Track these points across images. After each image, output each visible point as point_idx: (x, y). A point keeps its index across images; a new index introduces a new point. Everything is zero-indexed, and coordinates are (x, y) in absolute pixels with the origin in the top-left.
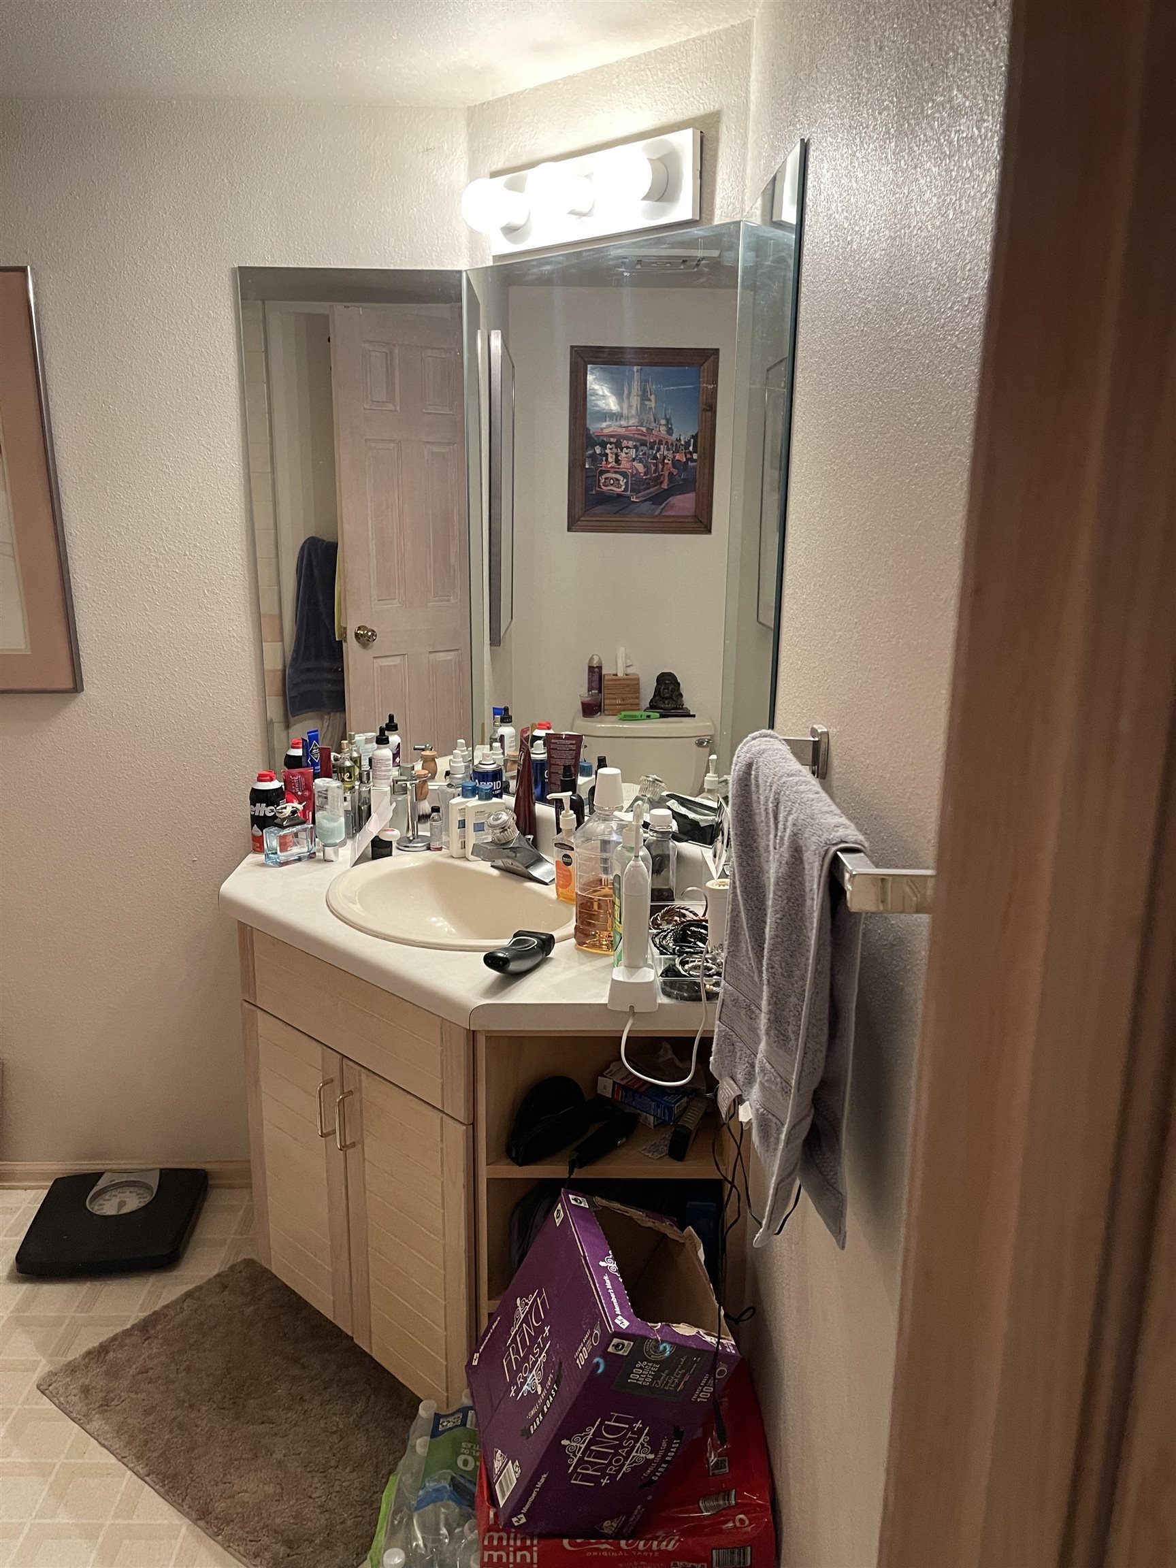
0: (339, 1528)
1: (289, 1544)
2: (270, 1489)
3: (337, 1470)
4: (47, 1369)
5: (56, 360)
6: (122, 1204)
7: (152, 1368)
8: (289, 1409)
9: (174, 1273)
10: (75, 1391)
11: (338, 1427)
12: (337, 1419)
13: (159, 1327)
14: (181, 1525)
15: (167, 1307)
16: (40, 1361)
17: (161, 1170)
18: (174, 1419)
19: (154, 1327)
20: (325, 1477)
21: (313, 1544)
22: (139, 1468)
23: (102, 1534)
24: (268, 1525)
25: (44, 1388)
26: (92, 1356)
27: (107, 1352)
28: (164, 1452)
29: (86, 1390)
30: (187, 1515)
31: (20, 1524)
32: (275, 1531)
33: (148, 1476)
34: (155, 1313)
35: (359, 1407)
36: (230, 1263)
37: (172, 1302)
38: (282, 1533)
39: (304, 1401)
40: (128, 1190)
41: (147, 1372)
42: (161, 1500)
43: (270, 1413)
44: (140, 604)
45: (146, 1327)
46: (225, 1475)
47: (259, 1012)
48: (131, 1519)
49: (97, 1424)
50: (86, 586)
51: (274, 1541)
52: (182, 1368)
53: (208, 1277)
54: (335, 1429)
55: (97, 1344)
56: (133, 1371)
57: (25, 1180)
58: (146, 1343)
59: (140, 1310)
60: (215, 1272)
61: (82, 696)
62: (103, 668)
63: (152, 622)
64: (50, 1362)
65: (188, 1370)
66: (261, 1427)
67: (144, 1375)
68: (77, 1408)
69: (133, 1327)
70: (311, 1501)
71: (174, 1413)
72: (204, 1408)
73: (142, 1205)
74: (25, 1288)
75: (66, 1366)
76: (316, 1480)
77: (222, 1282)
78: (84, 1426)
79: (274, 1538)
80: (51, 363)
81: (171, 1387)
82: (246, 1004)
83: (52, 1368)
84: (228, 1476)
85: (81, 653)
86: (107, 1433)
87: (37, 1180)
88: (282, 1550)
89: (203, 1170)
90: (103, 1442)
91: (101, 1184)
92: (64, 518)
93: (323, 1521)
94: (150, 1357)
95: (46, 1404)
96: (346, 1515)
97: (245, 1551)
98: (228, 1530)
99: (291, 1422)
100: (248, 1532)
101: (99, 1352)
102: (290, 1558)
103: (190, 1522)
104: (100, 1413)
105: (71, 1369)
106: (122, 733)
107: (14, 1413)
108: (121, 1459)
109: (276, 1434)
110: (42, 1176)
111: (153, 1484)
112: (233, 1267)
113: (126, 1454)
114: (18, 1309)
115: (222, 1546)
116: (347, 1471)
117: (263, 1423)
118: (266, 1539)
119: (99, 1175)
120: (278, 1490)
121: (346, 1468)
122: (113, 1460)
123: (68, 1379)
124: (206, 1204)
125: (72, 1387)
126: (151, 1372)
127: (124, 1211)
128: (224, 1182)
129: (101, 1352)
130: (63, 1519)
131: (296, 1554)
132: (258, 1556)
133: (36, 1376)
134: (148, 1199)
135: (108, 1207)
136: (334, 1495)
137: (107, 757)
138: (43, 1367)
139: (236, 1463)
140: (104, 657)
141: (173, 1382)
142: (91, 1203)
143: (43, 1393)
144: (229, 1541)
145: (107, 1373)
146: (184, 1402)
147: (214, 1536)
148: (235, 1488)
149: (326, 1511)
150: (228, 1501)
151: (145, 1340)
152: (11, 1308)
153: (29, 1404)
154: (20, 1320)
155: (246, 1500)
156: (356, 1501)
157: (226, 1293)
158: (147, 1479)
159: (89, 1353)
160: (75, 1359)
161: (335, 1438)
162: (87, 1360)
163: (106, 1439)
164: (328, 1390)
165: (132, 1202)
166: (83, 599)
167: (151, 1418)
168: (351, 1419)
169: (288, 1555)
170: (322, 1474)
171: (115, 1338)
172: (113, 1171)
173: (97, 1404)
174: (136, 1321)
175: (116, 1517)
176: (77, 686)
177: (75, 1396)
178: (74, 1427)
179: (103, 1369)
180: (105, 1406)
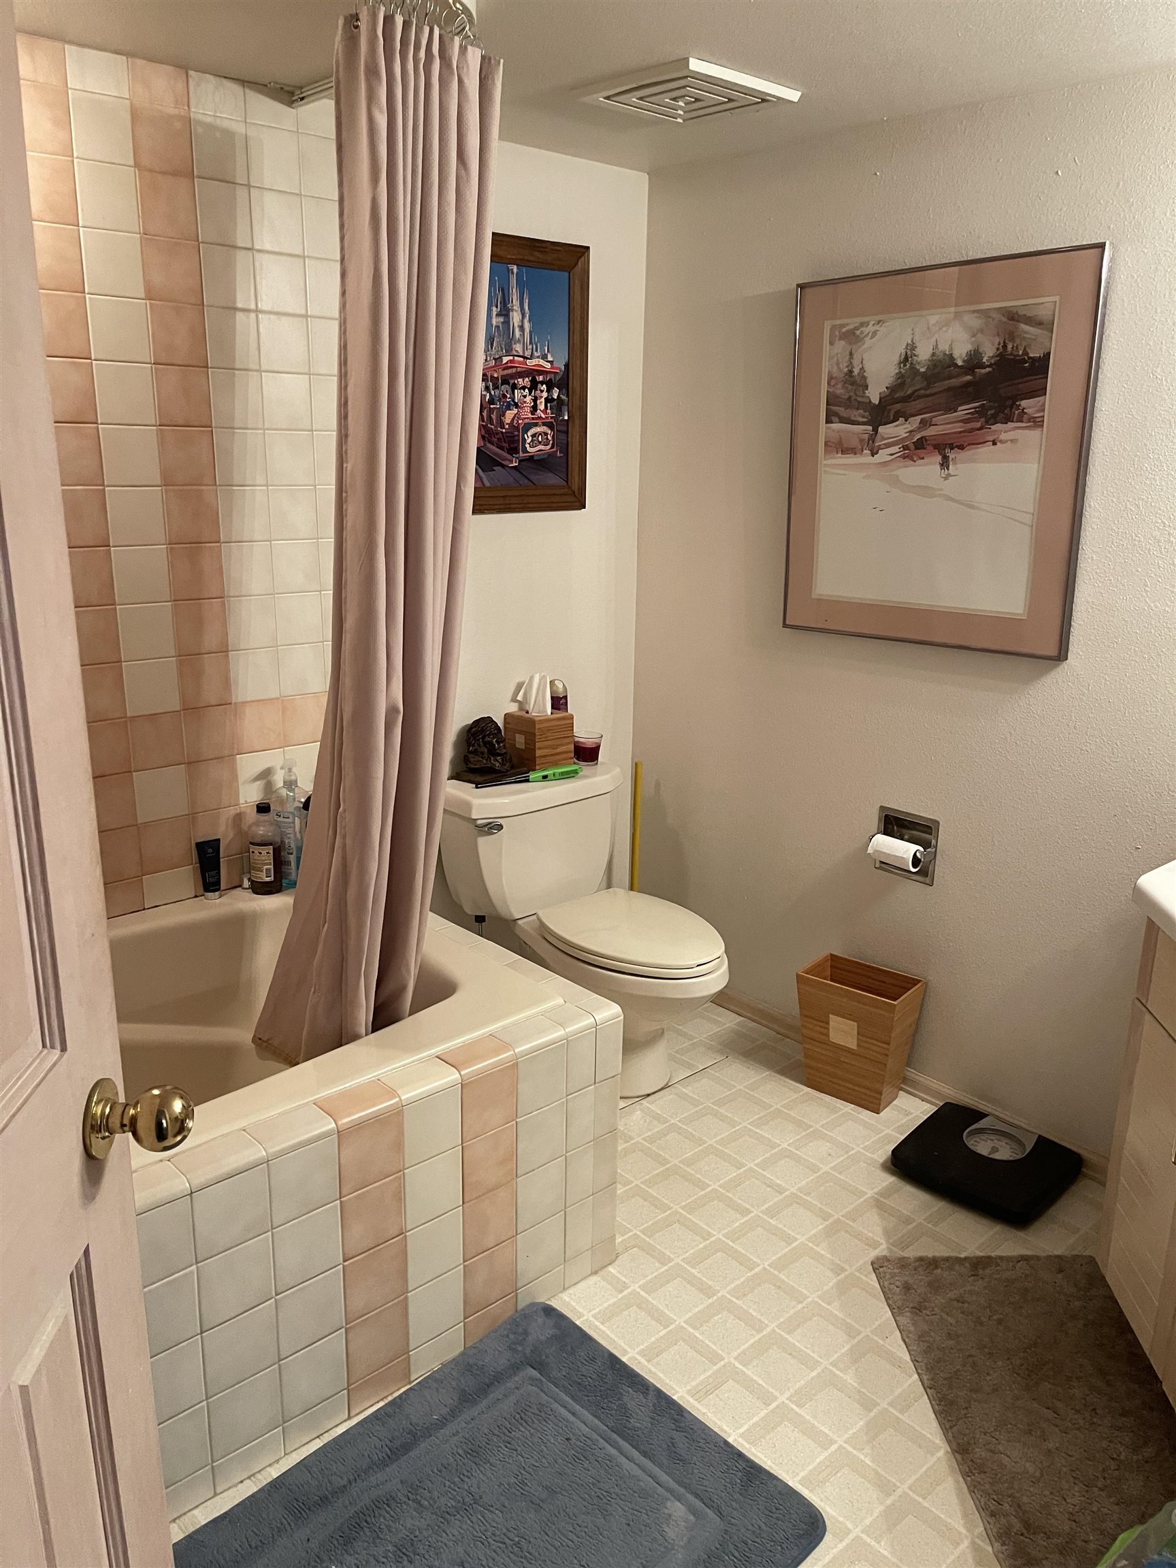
0: (1079, 1543)
1: (1027, 1525)
2: (1030, 1468)
3: (1102, 1493)
4: (885, 1253)
5: (1115, 333)
6: (995, 1150)
7: (968, 1303)
8: (1078, 1412)
9: (1021, 1234)
10: (898, 1283)
11: (1119, 1456)
12: (1122, 1449)
13: (988, 1271)
14: (941, 1447)
15: (1001, 1258)
16: (882, 1244)
17: (1040, 1136)
18: (970, 1356)
19: (984, 1269)
20: (1087, 1491)
21: (1049, 1541)
22: (925, 1378)
23: (875, 1411)
24: (1014, 1497)
25: (878, 1266)
26: (922, 1263)
27: (936, 1267)
28: (951, 1377)
29: (907, 1288)
30: (949, 1442)
31: (818, 1361)
32: (1019, 1506)
33: (930, 1388)
34: (989, 1257)
35: (1149, 1452)
36: (1075, 1253)
37: (1008, 1256)
38: (1025, 1512)
39: (1096, 1413)
40: (1005, 1140)
41: (963, 1303)
42: (933, 1416)
43: (1059, 1405)
44: (1141, 580)
45: (978, 1264)
46: (995, 1430)
47: (1148, 1017)
48: (903, 1414)
49: (903, 1320)
50: (1092, 557)
51: (1014, 1513)
52: (995, 1317)
53: (1051, 1254)
54: (1115, 1456)
55: (930, 1255)
56: (951, 1295)
57: (924, 1092)
58: (972, 1278)
59: (978, 1248)
60: (1056, 1253)
61: (1065, 665)
62: (1090, 640)
63: (1149, 598)
64: (890, 1251)
65: (1000, 1322)
66: (1045, 1411)
67: (961, 1304)
68: (896, 1298)
69: (966, 1259)
70: (1064, 1503)
71: (973, 1352)
72: (1000, 1363)
73: (1011, 1159)
74: (890, 1179)
75: (899, 1259)
76: (1077, 1488)
77: (1060, 1264)
78: (895, 1315)
79: (1016, 1511)
80: (1109, 335)
81: (979, 1328)
82: (1137, 1002)
83: (888, 1255)
84: (998, 1433)
85: (1072, 623)
86: (910, 1332)
87: (933, 1097)
88: (1017, 1526)
89: (1079, 1155)
90: (905, 1338)
91: (983, 1124)
92: (1087, 490)
93: (1067, 1528)
94: (971, 1292)
95: (873, 1280)
96: (1091, 1538)
97: (985, 1503)
98: (978, 1478)
99: (1074, 1424)
100: (994, 1491)
101: (930, 1264)
102: (1022, 1537)
103: (949, 1450)
104: (911, 1313)
105: (903, 1263)
106: (1095, 706)
107: (847, 1273)
108: (914, 1361)
109: (1057, 1426)
110: (937, 1094)
111: (931, 1398)
112: (1075, 1257)
113: (920, 1360)
114: (881, 1194)
115: (968, 1488)
116: (1111, 1500)
117: (1048, 1408)
118: (1008, 1507)
119: (980, 1115)
120: (1038, 1474)
121: (1110, 1497)
122: (907, 1357)
123: (896, 1271)
124: (1073, 1188)
125: (897, 1278)
126: (966, 1305)
127: (997, 1156)
128: (1097, 1175)
129: (932, 1264)
130: (850, 1378)
131: (1030, 1538)
132: (995, 1516)
133: (873, 1254)
134: (1018, 1157)
135: (982, 1146)
136: (1087, 1511)
137: (1075, 728)
138: (882, 1250)
139: (1009, 1426)
140: (1094, 629)
141: (982, 1324)
142: (967, 1137)
143: (874, 1270)
144: (975, 1487)
145: (930, 1284)
146: (985, 1347)
147: (965, 1475)
148: (1001, 1448)
149: (1075, 1521)
150: (989, 1454)
151: (972, 1275)
152: (876, 1190)
153: (860, 1273)
154: (879, 1204)
155: (1006, 1463)
156: (1108, 1533)
157: (1060, 1276)
158: (928, 1390)
159: (921, 1259)
160: (909, 1258)
161: (1113, 1465)
162: (917, 1264)
163: (908, 1337)
164: (1123, 1419)
165: (1004, 1152)
166: (1086, 570)
167: (951, 1343)
168: (1135, 1457)
169: (1022, 1535)
170: (1085, 1487)
171: (947, 1259)
172: (997, 1118)
173: (911, 1305)
174: (970, 1256)
175: (890, 1404)
176: (1061, 655)
177: (897, 1287)
178: (886, 1312)
179: (927, 1279)
180: (918, 1309)
